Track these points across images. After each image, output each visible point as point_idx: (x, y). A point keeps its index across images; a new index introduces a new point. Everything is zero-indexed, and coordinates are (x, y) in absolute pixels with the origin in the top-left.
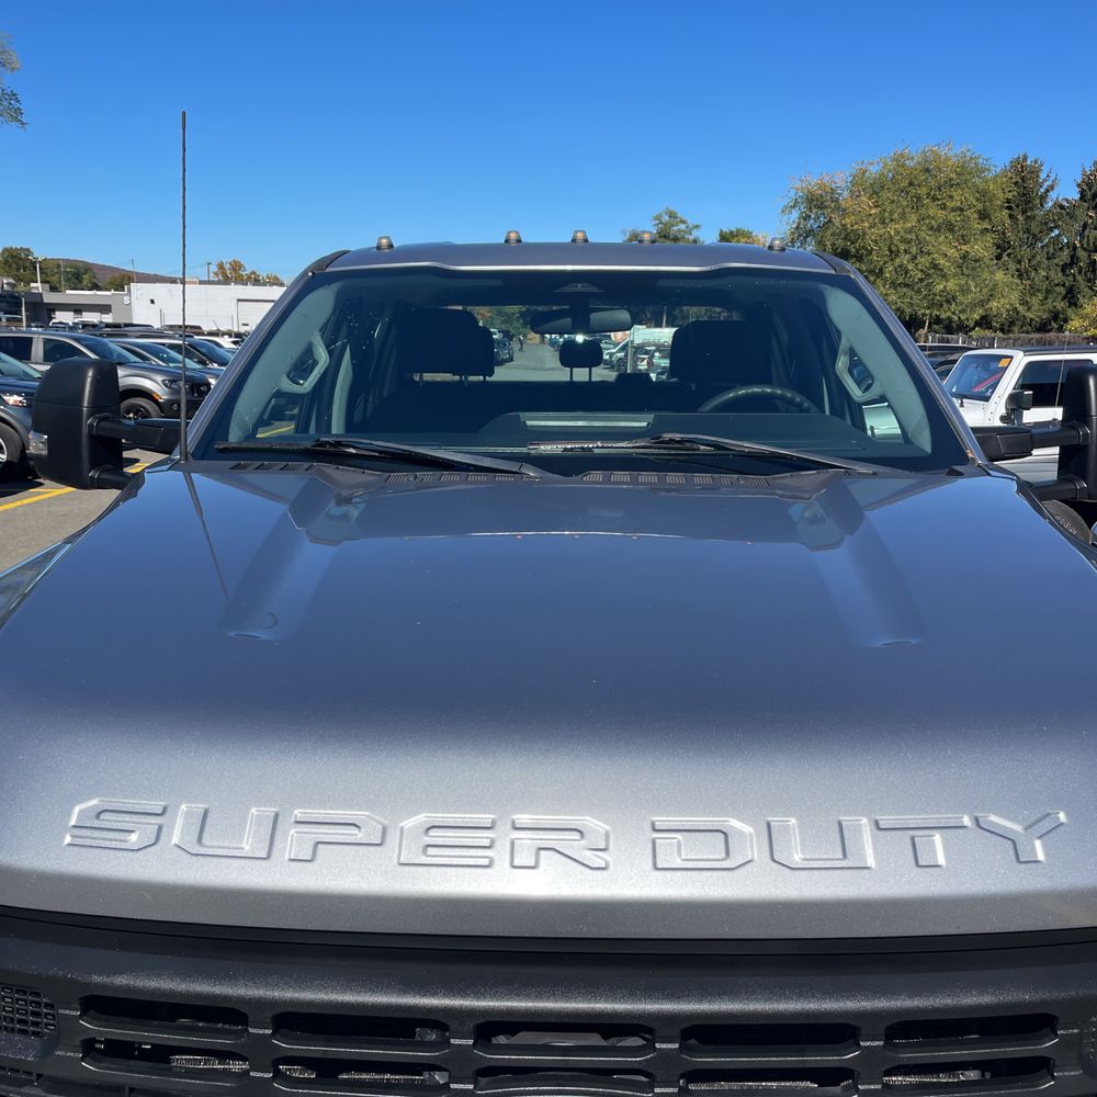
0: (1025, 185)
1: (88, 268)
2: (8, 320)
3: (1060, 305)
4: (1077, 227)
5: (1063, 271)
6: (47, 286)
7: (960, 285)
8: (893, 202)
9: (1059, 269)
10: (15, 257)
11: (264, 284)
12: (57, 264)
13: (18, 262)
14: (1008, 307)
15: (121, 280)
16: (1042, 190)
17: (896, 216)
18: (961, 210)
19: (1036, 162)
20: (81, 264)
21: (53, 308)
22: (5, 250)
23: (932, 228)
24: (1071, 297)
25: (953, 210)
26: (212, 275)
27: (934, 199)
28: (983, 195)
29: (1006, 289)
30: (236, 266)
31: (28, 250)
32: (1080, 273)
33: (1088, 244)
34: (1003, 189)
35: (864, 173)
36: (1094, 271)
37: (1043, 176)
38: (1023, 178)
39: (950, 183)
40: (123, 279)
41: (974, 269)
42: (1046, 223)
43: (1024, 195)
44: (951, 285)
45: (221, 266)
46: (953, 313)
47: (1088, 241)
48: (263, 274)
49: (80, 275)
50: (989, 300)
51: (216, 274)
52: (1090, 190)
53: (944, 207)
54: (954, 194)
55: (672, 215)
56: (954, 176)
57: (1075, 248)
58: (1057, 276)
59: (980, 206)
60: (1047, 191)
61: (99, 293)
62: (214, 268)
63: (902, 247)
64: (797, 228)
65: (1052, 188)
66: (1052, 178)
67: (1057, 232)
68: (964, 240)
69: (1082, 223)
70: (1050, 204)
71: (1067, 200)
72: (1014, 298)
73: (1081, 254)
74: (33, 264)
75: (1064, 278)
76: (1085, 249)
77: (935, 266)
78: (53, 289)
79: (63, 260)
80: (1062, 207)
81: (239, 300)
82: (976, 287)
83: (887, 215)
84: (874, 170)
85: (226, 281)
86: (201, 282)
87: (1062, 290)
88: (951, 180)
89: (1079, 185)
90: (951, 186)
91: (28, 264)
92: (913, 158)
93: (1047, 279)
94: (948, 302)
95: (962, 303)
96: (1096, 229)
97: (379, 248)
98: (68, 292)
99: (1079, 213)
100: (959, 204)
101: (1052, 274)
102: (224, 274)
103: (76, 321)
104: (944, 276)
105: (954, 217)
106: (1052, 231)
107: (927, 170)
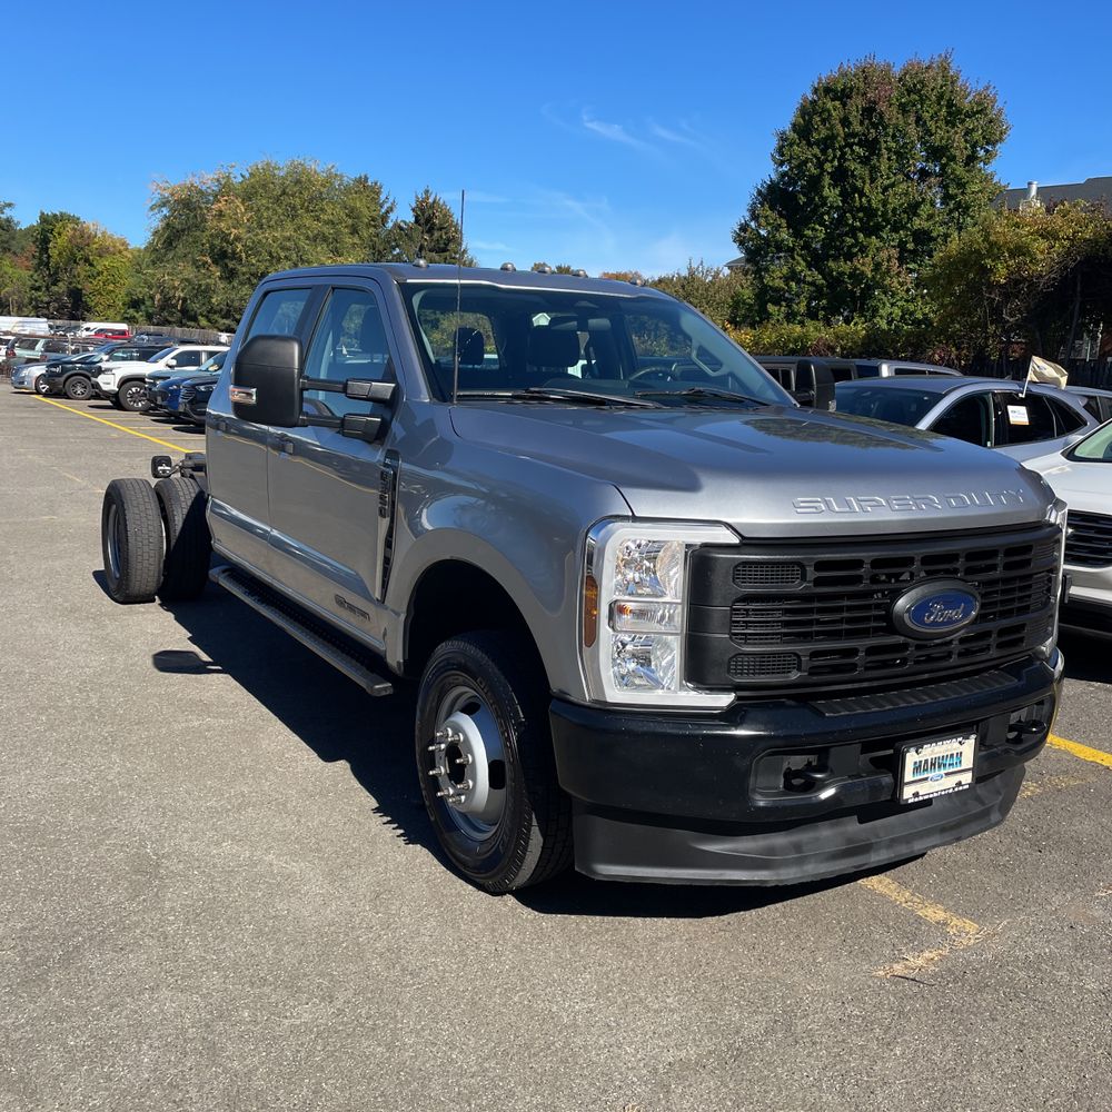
4: (414, 247)
8: (268, 208)
16: (383, 211)
17: (272, 223)
18: (333, 223)
19: (376, 184)
23: (308, 238)
25: (327, 223)
27: (308, 210)
37: (382, 197)
39: (321, 197)
42: (389, 242)
52: (423, 215)
53: (317, 219)
54: (326, 207)
59: (350, 221)
60: (387, 212)
63: (282, 254)
65: (390, 210)
66: (391, 200)
67: (398, 250)
68: (338, 252)
69: (419, 245)
70: (390, 225)
71: (405, 222)
80: (401, 229)
88: (322, 194)
89: (413, 210)
90: (323, 200)
92: (282, 169)
99: (416, 234)
100: (331, 217)
105: (328, 230)
106: (394, 249)
107: (298, 182)
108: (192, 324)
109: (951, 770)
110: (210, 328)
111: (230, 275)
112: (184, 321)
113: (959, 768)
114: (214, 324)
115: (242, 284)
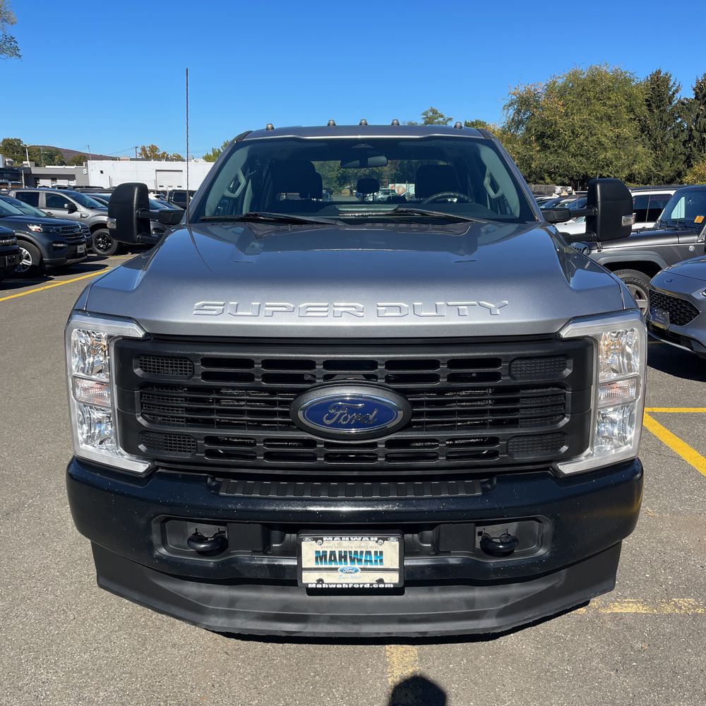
0: (658, 90)
1: (58, 151)
2: (12, 184)
3: (682, 167)
4: (693, 116)
5: (684, 145)
6: (34, 163)
7: (615, 154)
8: (573, 102)
9: (681, 144)
10: (11, 145)
11: (172, 160)
12: (38, 149)
13: (12, 148)
14: (645, 168)
15: (81, 159)
16: (671, 93)
17: (575, 111)
18: (616, 107)
19: (667, 75)
20: (53, 149)
21: (38, 177)
22: (5, 140)
23: (597, 118)
24: (688, 162)
25: (611, 106)
26: (138, 155)
27: (599, 99)
28: (630, 97)
29: (644, 157)
30: (153, 149)
31: (19, 140)
32: (694, 146)
33: (700, 128)
34: (642, 92)
35: (554, 84)
36: (704, 144)
37: (671, 83)
38: (658, 86)
39: (609, 89)
40: (80, 158)
41: (624, 144)
42: (673, 115)
43: (658, 96)
44: (609, 155)
45: (143, 149)
46: (611, 173)
47: (700, 125)
48: (171, 154)
49: (52, 156)
50: (633, 164)
51: (141, 154)
52: (701, 92)
53: (604, 105)
54: (611, 96)
55: (434, 112)
56: (611, 84)
57: (691, 130)
58: (680, 148)
59: (627, 104)
60: (674, 93)
61: (67, 167)
62: (139, 151)
63: (579, 131)
64: (513, 119)
65: (677, 91)
66: (677, 85)
67: (680, 120)
68: (617, 125)
69: (696, 114)
70: (676, 102)
71: (687, 99)
72: (649, 162)
73: (696, 134)
74: (23, 150)
75: (684, 149)
76: (698, 131)
77: (600, 143)
78: (37, 165)
79: (43, 146)
80: (683, 104)
81: (157, 171)
82: (624, 156)
83: (569, 110)
84: (560, 82)
85: (147, 158)
86: (131, 160)
87: (683, 157)
88: (609, 87)
89: (694, 89)
90: (609, 91)
91: (20, 150)
92: (584, 73)
93: (674, 150)
94: (608, 166)
95: (616, 166)
96: (705, 117)
97: (267, 129)
98: (47, 167)
99: (695, 106)
100: (614, 102)
101: (677, 147)
102: (146, 155)
103: (53, 185)
104: (605, 149)
105: (611, 111)
106: (677, 119)
107: (594, 81)
108: (542, 182)
109: (369, 566)
110: (551, 184)
111: (545, 147)
112: (537, 180)
113: (379, 566)
114: (554, 180)
115: (551, 153)
